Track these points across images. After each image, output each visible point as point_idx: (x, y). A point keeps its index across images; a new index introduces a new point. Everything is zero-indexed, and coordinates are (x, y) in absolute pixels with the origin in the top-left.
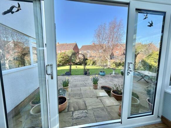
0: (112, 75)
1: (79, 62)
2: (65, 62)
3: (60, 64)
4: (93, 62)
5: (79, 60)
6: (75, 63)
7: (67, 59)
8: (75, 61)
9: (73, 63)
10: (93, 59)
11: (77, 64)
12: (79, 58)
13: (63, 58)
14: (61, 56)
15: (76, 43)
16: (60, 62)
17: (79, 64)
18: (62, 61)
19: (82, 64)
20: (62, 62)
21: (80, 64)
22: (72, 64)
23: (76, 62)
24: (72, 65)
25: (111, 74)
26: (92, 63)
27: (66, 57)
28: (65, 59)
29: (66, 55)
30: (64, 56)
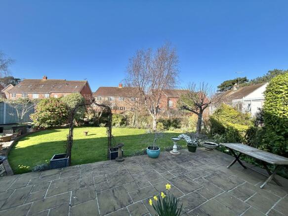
0: (171, 152)
1: (92, 120)
2: (57, 121)
3: (43, 125)
4: (122, 120)
5: (93, 115)
6: (83, 121)
7: (62, 113)
8: (84, 117)
9: (79, 121)
10: (122, 113)
11: (87, 124)
12: (94, 112)
13: (54, 110)
14: (48, 106)
15: (86, 81)
16: (44, 120)
17: (93, 123)
18: (50, 118)
19: (100, 123)
20: (49, 121)
21: (95, 123)
22: (76, 124)
23: (85, 119)
24: (75, 127)
25: (168, 150)
26: (120, 121)
27: (61, 110)
28: (59, 113)
29: (62, 105)
30: (55, 107)
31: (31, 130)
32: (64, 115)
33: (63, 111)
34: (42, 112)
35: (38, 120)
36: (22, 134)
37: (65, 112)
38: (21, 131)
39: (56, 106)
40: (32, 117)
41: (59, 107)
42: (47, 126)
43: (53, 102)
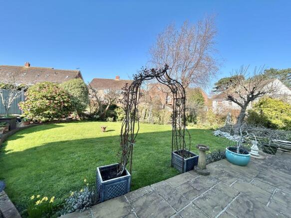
3: (37, 118)
7: (64, 102)
11: (91, 118)
13: (53, 98)
14: (44, 92)
15: (78, 70)
16: (39, 111)
17: (98, 116)
18: (48, 107)
19: (107, 117)
23: (86, 112)
27: (63, 99)
28: (60, 102)
29: (63, 92)
30: (54, 94)
31: (22, 125)
32: (66, 105)
33: (65, 100)
34: (36, 100)
35: (31, 111)
36: (9, 129)
37: (68, 102)
38: (8, 125)
39: (56, 93)
40: (23, 106)
41: (59, 95)
42: (44, 119)
43: (51, 87)
